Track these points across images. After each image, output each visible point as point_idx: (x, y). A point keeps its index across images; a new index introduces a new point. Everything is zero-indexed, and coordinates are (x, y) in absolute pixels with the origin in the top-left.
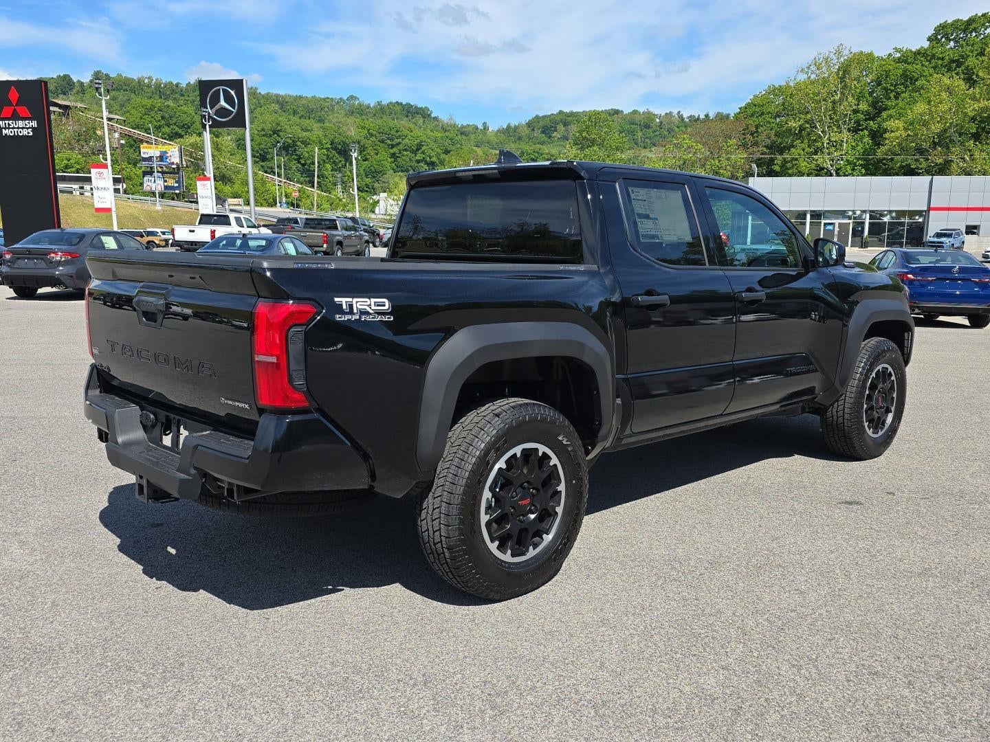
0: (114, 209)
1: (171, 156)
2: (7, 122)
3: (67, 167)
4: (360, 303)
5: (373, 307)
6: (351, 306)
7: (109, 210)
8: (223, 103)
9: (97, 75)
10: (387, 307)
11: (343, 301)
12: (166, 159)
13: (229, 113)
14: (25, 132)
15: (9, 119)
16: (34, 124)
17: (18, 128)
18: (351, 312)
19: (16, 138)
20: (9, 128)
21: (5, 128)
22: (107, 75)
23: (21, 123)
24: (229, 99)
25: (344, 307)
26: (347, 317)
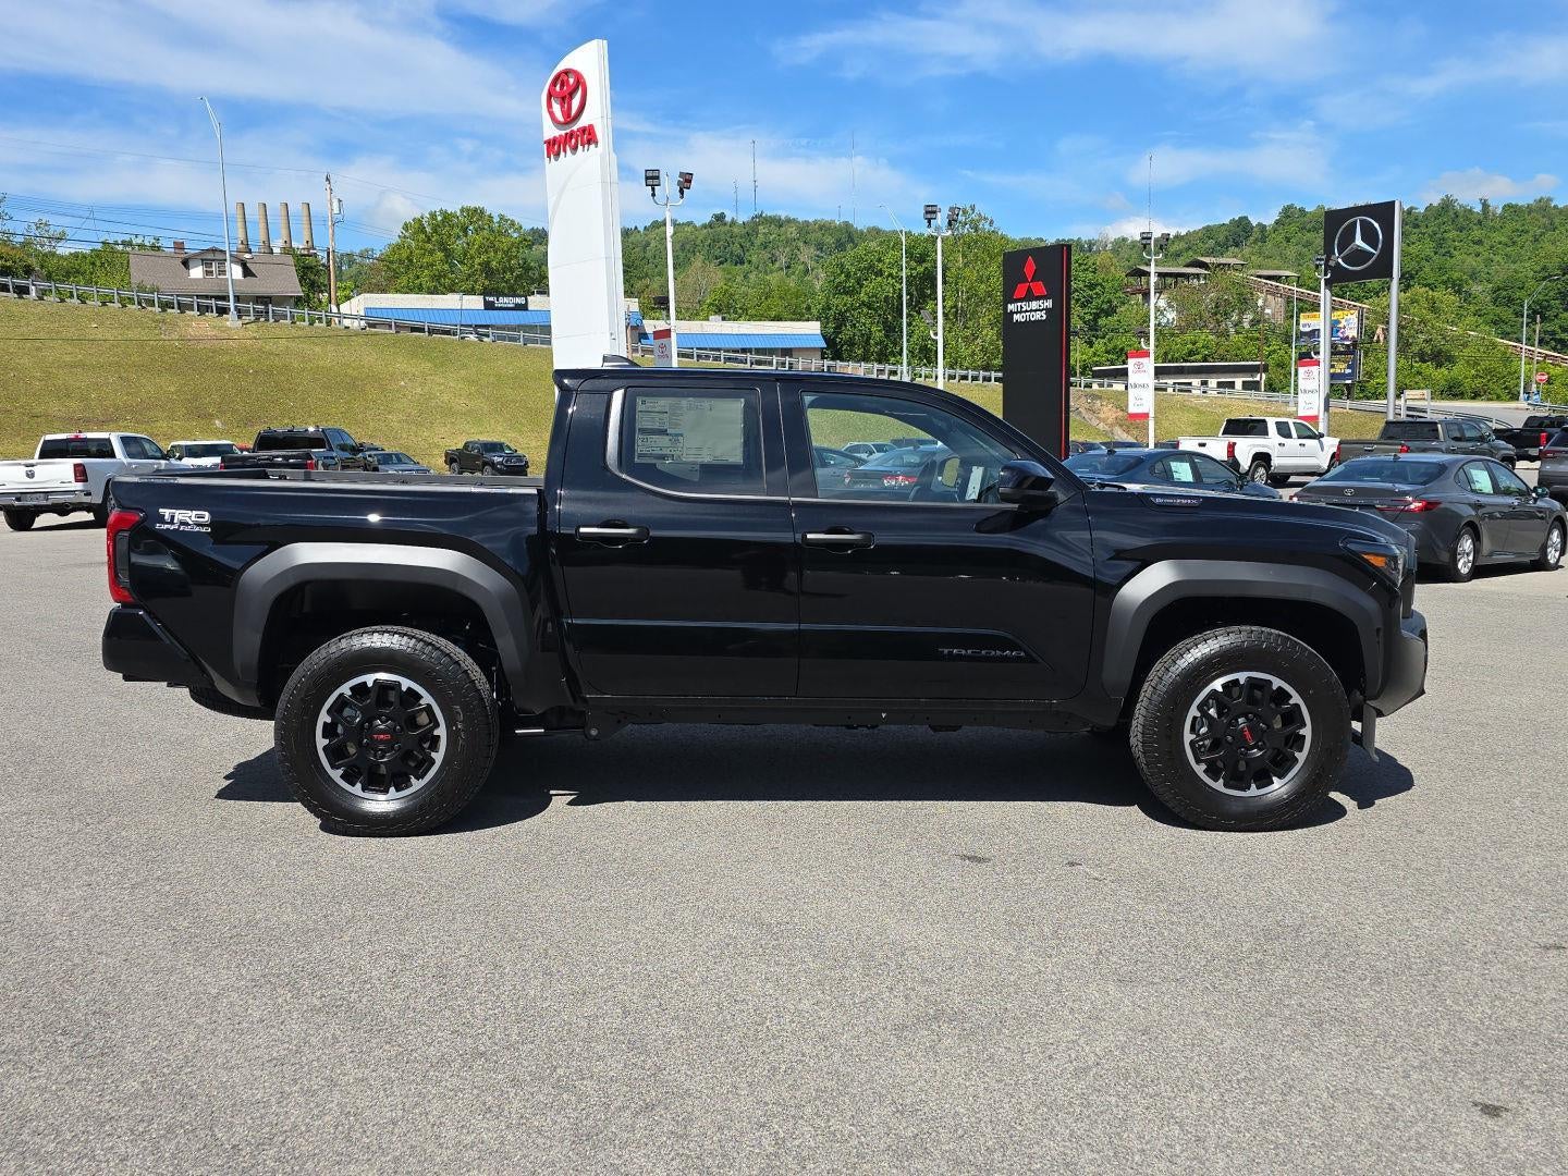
0: (1152, 415)
1: (1344, 328)
2: (1019, 304)
3: (1191, 353)
4: (181, 515)
5: (193, 519)
6: (173, 517)
7: (1146, 416)
8: (1359, 241)
9: (1288, 213)
10: (206, 519)
11: (166, 512)
12: (1338, 331)
13: (1366, 255)
14: (1037, 316)
15: (1021, 300)
16: (1049, 304)
17: (1031, 311)
18: (172, 522)
19: (1028, 323)
20: (1021, 312)
21: (1017, 313)
22: (1302, 210)
23: (1034, 305)
24: (1369, 236)
25: (166, 518)
26: (167, 526)
